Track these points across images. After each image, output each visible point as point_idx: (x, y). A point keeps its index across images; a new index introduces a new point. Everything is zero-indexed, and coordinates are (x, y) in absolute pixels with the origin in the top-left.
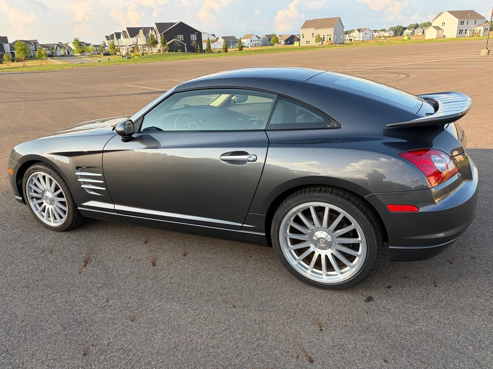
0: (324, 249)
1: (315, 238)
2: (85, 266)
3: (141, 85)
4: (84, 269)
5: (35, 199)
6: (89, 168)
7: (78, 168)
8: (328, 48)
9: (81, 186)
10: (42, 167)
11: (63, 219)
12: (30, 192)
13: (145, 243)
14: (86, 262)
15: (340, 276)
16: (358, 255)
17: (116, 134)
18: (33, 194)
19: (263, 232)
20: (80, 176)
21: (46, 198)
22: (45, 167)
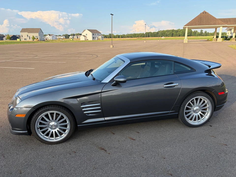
0: (197, 113)
4: (108, 152)
5: (39, 130)
7: (82, 104)
9: (84, 113)
10: (53, 108)
11: (64, 135)
12: (38, 125)
13: (114, 134)
14: (103, 149)
15: (202, 121)
16: (207, 112)
17: (107, 83)
18: (39, 126)
19: (177, 113)
20: (83, 108)
21: (52, 126)
22: (55, 108)
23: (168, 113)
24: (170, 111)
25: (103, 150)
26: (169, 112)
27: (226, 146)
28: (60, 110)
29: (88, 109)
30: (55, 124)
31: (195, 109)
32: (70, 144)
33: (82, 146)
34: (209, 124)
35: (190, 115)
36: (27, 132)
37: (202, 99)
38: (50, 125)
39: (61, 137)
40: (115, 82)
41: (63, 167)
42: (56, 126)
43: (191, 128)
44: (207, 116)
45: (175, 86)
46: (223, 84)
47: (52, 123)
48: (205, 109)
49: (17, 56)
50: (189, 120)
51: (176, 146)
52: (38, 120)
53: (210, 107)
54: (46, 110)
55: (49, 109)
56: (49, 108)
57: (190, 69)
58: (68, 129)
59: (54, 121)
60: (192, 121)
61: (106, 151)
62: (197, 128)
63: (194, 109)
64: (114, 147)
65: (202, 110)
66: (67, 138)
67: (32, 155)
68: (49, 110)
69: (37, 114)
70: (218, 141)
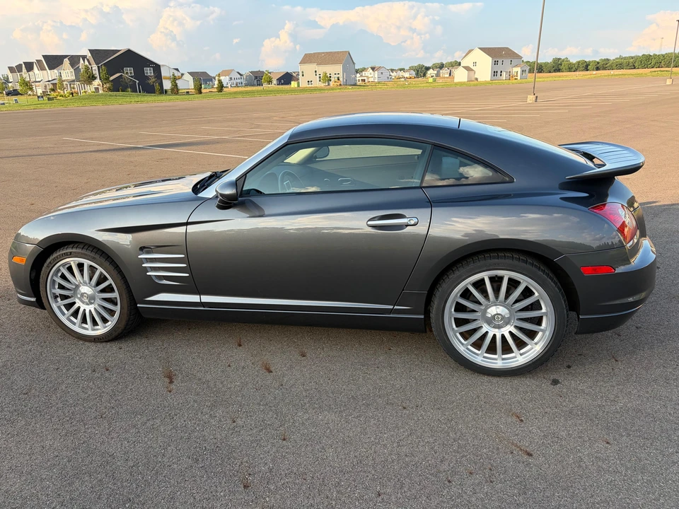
0: (499, 327)
1: (490, 316)
2: (171, 382)
3: (92, 139)
4: (173, 386)
6: (160, 248)
7: (142, 249)
8: (338, 91)
9: (148, 274)
10: (81, 251)
11: (110, 323)
12: (54, 288)
13: (241, 346)
14: (170, 377)
15: (519, 358)
16: (542, 330)
17: (206, 200)
18: (58, 292)
19: (421, 314)
20: (145, 260)
21: (82, 295)
22: (84, 251)
23: (390, 311)
24: (396, 307)
26: (391, 307)
27: (526, 457)
28: (94, 258)
29: (157, 266)
30: (90, 293)
34: (555, 376)
35: (474, 331)
36: (34, 300)
37: (521, 281)
38: (79, 293)
39: (106, 327)
42: (91, 299)
45: (406, 226)
47: (86, 290)
50: (470, 348)
52: (52, 277)
54: (64, 254)
55: (71, 253)
56: (70, 250)
59: (86, 285)
60: (479, 352)
62: (495, 380)
63: (489, 311)
64: (199, 379)
65: (517, 319)
68: (70, 255)
70: (517, 435)
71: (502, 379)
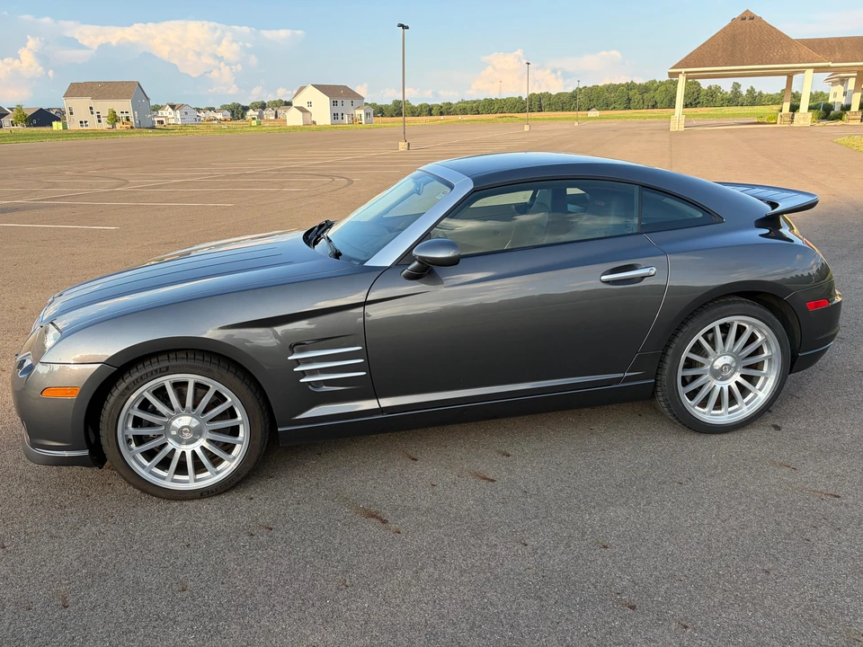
0: (727, 378)
1: (717, 368)
4: (393, 526)
5: (133, 445)
6: (321, 341)
7: (293, 346)
9: (301, 381)
10: (184, 362)
12: (126, 428)
13: (416, 460)
14: (373, 516)
15: (744, 409)
16: (764, 374)
17: (385, 269)
19: (652, 379)
20: (298, 362)
21: (180, 431)
22: (191, 363)
23: (618, 380)
24: (626, 374)
25: (373, 520)
26: (621, 375)
27: (837, 499)
28: (209, 370)
29: (315, 367)
30: (194, 425)
31: (719, 363)
32: (252, 499)
33: (296, 506)
34: (770, 422)
35: (701, 387)
36: (86, 453)
37: (747, 326)
38: (175, 429)
40: (416, 263)
41: (223, 583)
42: (197, 433)
43: (703, 436)
44: (762, 393)
45: (642, 278)
46: (824, 272)
47: (183, 421)
48: (758, 366)
49: (55, 185)
50: (697, 407)
51: (648, 503)
52: (128, 410)
53: (774, 358)
54: (156, 371)
55: (167, 368)
56: (166, 364)
57: (701, 215)
58: (241, 443)
59: (188, 413)
60: (706, 410)
61: (384, 522)
62: (725, 436)
63: (716, 363)
64: (417, 509)
65: (744, 367)
66: (238, 475)
67: (108, 541)
68: (166, 371)
69: (122, 386)
70: (807, 482)
71: (730, 435)
